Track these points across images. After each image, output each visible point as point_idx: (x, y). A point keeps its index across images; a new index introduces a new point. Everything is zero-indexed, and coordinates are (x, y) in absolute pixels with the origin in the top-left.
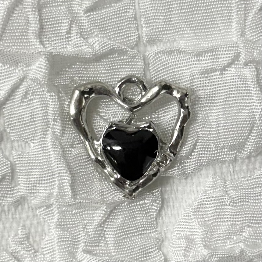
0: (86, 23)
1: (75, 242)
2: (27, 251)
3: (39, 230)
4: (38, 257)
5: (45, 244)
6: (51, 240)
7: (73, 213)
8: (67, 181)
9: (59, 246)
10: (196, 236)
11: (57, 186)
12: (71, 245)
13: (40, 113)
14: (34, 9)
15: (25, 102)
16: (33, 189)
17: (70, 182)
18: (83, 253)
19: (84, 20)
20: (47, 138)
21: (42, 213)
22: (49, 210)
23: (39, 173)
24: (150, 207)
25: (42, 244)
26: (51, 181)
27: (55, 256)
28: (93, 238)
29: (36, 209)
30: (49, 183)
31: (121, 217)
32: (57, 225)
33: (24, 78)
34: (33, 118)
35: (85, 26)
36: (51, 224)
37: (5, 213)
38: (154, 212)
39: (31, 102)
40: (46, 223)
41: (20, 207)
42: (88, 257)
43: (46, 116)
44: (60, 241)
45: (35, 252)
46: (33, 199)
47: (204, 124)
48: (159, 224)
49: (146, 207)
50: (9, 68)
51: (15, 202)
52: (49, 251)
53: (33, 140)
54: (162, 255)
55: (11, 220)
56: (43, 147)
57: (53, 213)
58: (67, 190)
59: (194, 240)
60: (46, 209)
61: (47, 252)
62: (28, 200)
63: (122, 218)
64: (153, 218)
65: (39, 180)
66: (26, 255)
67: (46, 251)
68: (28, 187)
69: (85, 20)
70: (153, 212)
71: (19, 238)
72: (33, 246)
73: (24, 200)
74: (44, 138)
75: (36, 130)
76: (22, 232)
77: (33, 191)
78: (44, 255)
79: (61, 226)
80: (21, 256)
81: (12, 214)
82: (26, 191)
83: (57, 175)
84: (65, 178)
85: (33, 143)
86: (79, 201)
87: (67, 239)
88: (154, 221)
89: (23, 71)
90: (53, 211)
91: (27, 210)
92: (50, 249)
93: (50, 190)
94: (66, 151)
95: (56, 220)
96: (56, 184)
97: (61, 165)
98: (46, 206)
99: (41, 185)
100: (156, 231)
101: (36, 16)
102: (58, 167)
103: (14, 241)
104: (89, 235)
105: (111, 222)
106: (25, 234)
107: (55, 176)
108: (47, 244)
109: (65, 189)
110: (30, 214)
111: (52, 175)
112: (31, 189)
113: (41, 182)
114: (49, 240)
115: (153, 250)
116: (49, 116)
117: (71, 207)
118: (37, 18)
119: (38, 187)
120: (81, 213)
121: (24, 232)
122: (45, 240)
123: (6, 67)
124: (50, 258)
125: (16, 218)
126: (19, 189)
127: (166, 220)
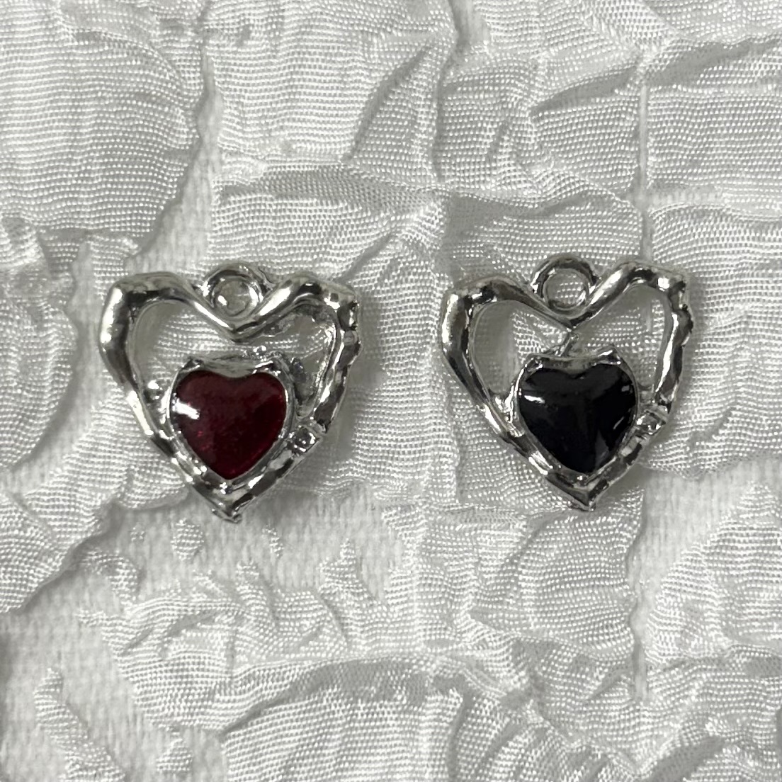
0: (531, 133)
1: (454, 590)
2: (353, 594)
3: (383, 554)
4: (375, 610)
5: (393, 585)
6: (405, 577)
7: (457, 529)
8: (450, 461)
9: (421, 594)
10: (709, 606)
11: (429, 470)
12: (446, 596)
13: (414, 313)
14: (429, 96)
15: (386, 285)
16: (379, 469)
17: (457, 464)
18: (469, 616)
19: (528, 126)
20: (421, 365)
21: (391, 519)
22: (408, 514)
23: (394, 438)
24: (617, 532)
25: (386, 583)
26: (417, 455)
27: (410, 611)
28: (493, 585)
29: (381, 510)
30: (413, 459)
31: (555, 546)
32: (422, 550)
33: (389, 236)
34: (397, 321)
35: (530, 139)
36: (409, 546)
37: (317, 511)
38: (625, 544)
39: (398, 287)
40: (398, 542)
41: (348, 502)
42: (479, 628)
43: (425, 319)
44: (424, 585)
45: (369, 599)
46: (376, 490)
47: (753, 373)
48: (632, 570)
49: (609, 531)
50: (362, 212)
51: (340, 491)
52: (400, 600)
53: (392, 365)
54: (632, 636)
55: (328, 526)
56: (411, 383)
57: (415, 523)
58: (447, 480)
59: (702, 613)
60: (401, 512)
61: (395, 601)
62: (365, 490)
63: (559, 549)
64: (621, 555)
65: (393, 453)
66: (352, 603)
67: (392, 598)
68: (370, 463)
69: (531, 126)
70: (622, 543)
71: (340, 566)
72: (367, 586)
73: (358, 488)
74: (415, 364)
75: (400, 346)
76: (347, 554)
77: (378, 473)
78: (388, 606)
79: (430, 553)
80: (342, 602)
81: (331, 516)
82: (364, 471)
83: (432, 446)
84: (448, 454)
85: (391, 371)
86: (472, 505)
87: (439, 583)
88: (621, 563)
89: (390, 222)
90: (415, 519)
91: (362, 509)
92: (401, 597)
93: (413, 474)
94: (456, 397)
95: (420, 538)
96: (426, 464)
97: (442, 427)
98: (402, 506)
99: (395, 463)
100: (624, 583)
101: (432, 111)
102: (434, 430)
103: (328, 571)
104: (487, 580)
105: (534, 555)
106: (352, 560)
107: (427, 447)
108: (397, 585)
109: (445, 477)
110: (368, 518)
111: (421, 446)
112: (374, 469)
113: (396, 456)
114: (401, 578)
115: (614, 622)
116: (431, 319)
117: (453, 517)
118: (433, 114)
119: (390, 465)
120: (473, 533)
121: (351, 554)
122: (392, 576)
123: (356, 210)
124: (401, 614)
125: (338, 523)
126: (350, 464)
127: (647, 562)
